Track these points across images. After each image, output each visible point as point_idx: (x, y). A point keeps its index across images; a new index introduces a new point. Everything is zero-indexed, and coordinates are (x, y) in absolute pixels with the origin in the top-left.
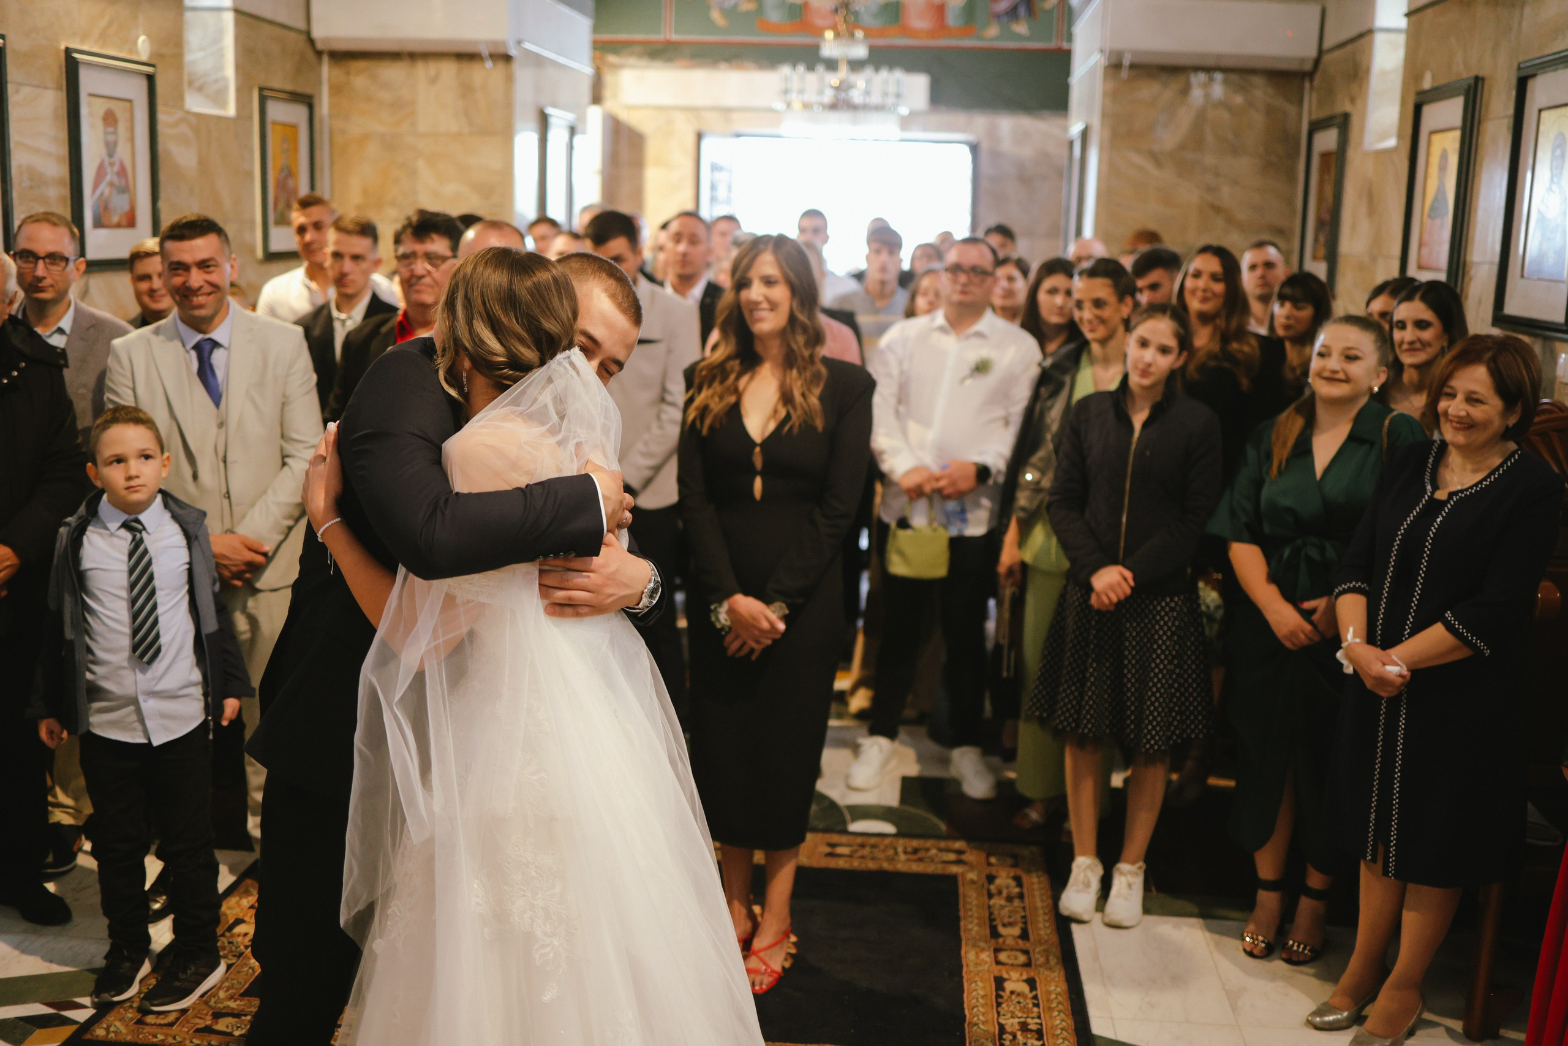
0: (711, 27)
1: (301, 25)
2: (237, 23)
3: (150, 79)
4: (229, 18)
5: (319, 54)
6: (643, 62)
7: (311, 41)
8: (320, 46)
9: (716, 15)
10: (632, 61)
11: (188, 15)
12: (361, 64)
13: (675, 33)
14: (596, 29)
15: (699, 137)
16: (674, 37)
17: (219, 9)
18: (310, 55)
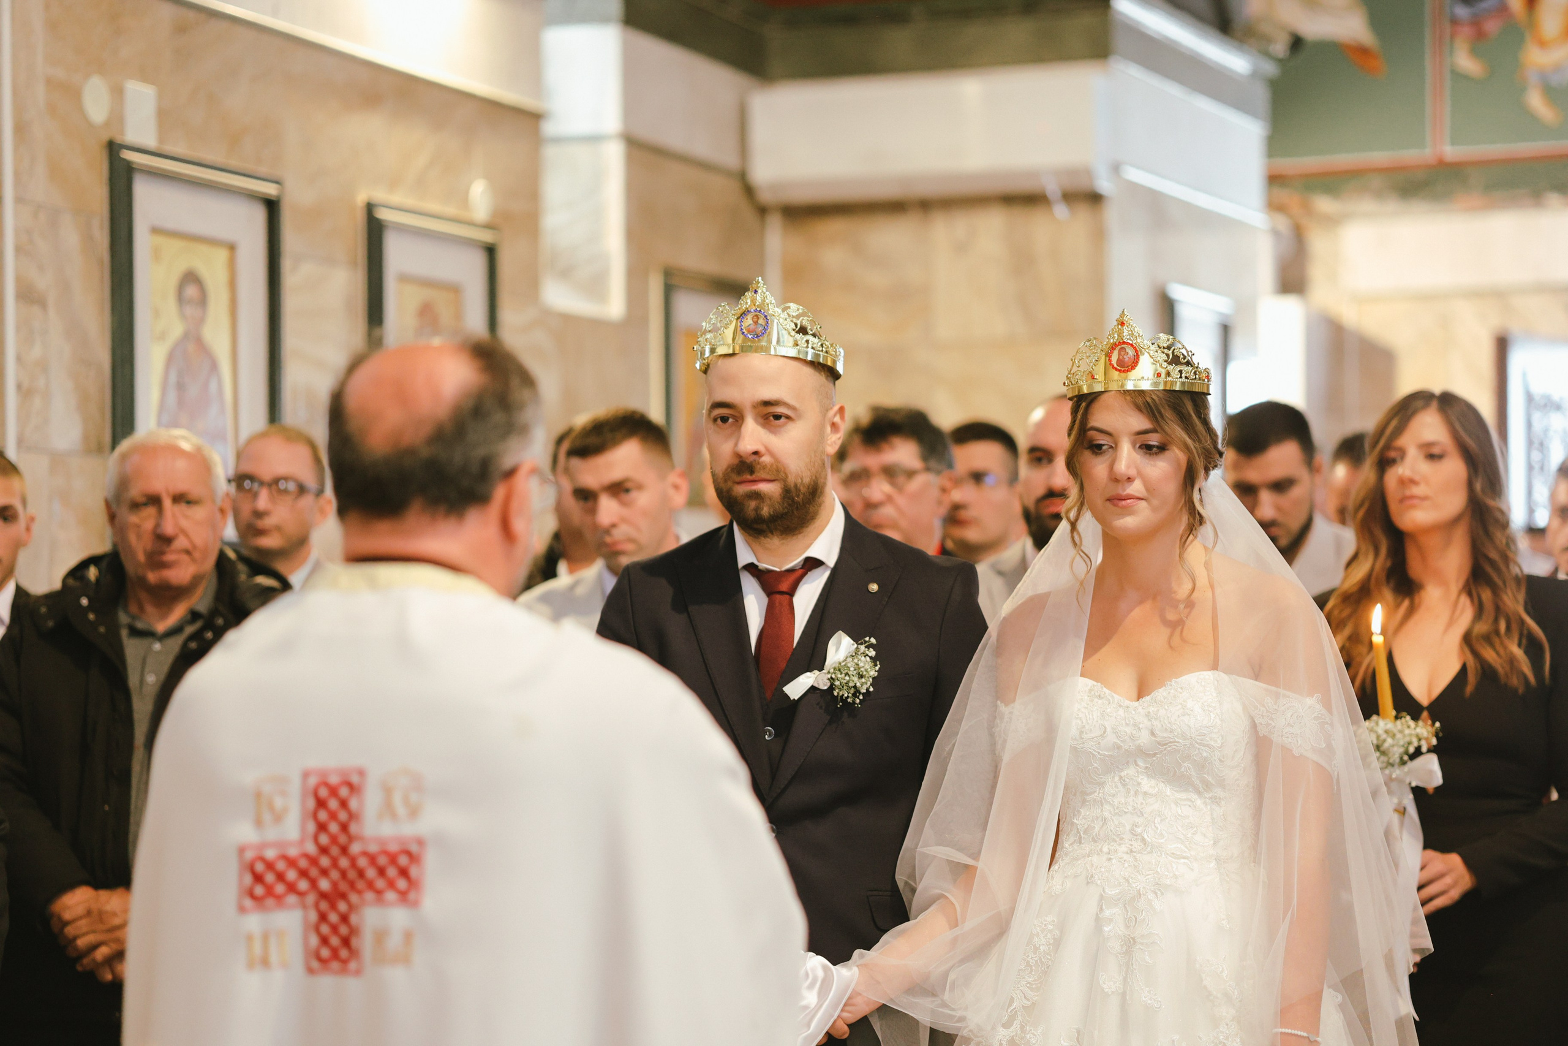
0: (1531, 125)
1: (729, 159)
2: (631, 161)
3: (491, 251)
4: (614, 155)
5: (762, 211)
6: (1392, 205)
7: (748, 190)
8: (765, 196)
9: (1536, 101)
10: (1367, 205)
11: (550, 153)
12: (835, 226)
13: (1453, 144)
14: (1275, 144)
15: (1502, 346)
16: (1451, 152)
17: (594, 139)
18: (748, 214)
